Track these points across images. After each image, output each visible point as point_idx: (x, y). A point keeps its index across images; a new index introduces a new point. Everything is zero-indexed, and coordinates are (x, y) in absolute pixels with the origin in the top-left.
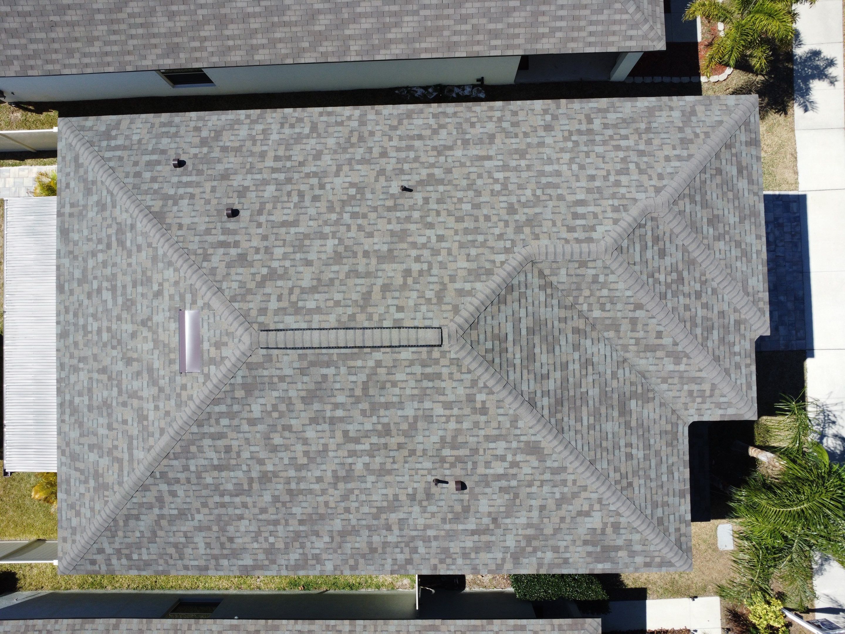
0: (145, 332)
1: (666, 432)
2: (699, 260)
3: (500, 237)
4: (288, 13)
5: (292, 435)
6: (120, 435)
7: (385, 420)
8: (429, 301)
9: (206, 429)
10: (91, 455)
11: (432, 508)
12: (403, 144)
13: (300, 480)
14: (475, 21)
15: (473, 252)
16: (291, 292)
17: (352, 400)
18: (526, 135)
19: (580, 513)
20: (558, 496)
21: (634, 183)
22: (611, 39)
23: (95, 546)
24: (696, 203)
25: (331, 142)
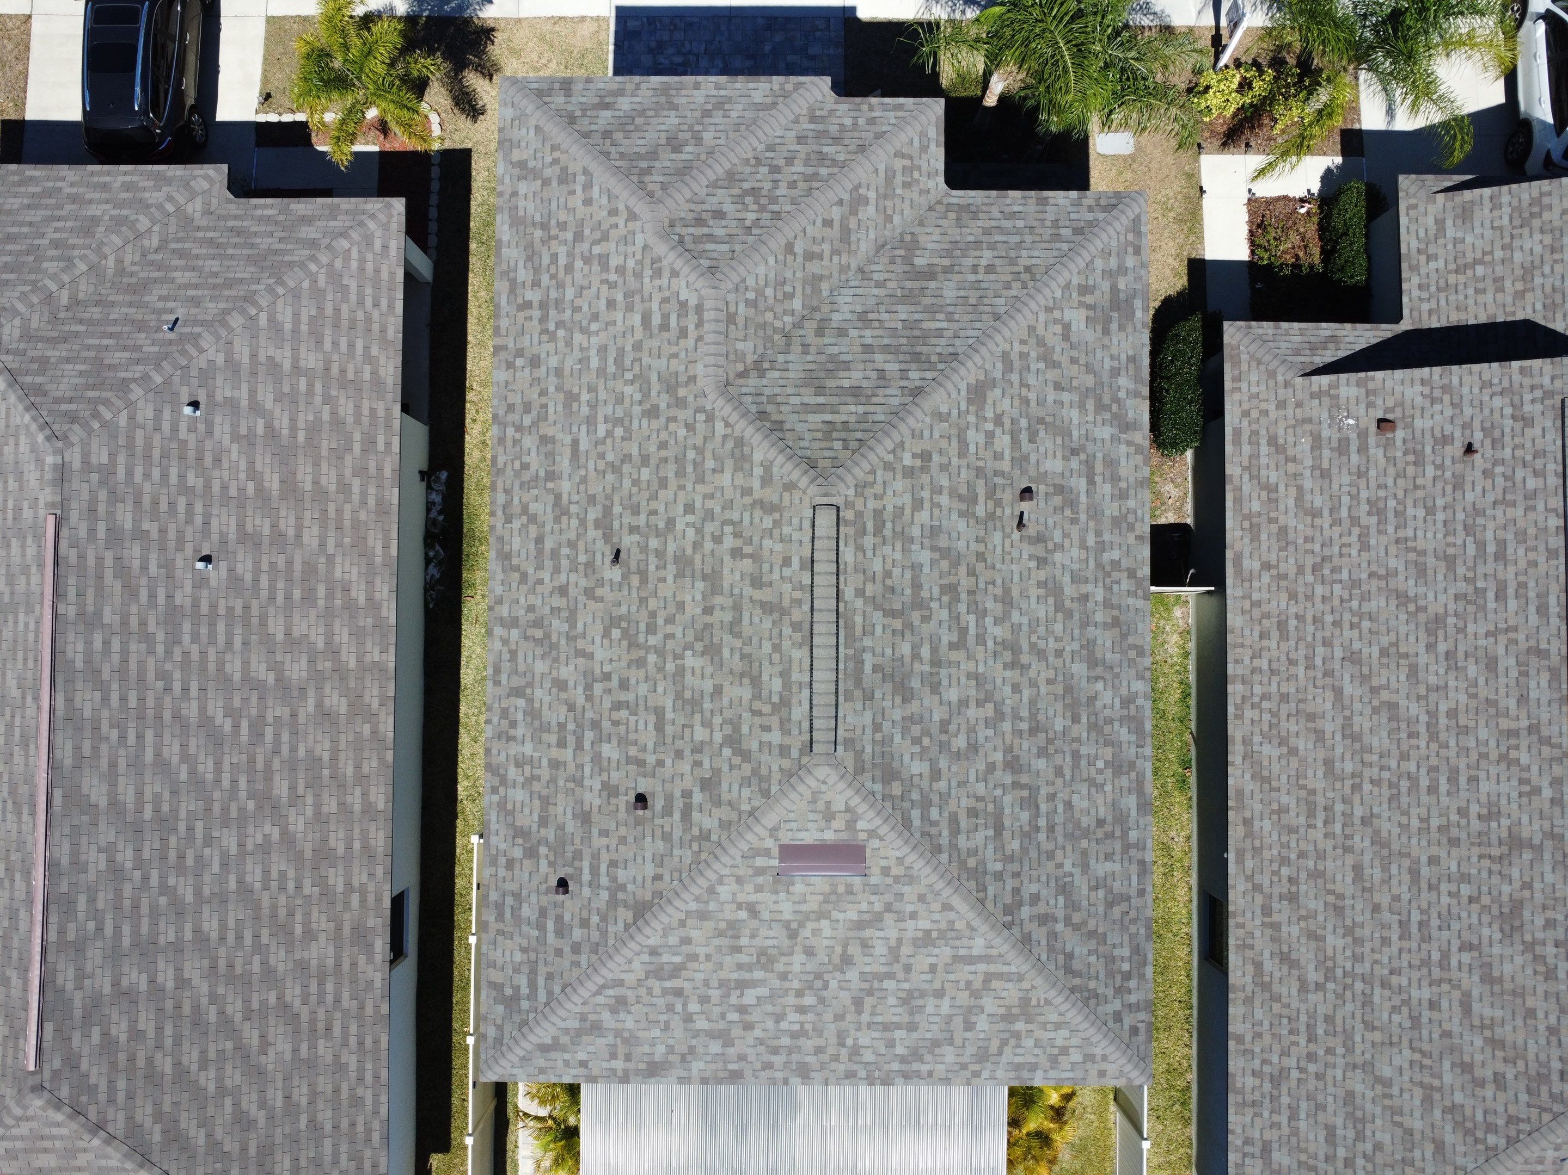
0: (806, 932)
1: (958, 219)
2: (728, 166)
3: (690, 428)
4: (318, 752)
5: (955, 720)
6: (952, 977)
7: (936, 591)
8: (776, 523)
9: (944, 841)
10: (979, 1026)
11: (1057, 536)
12: (548, 563)
13: (1016, 717)
14: (348, 472)
15: (710, 464)
16: (759, 713)
17: (908, 634)
18: (543, 393)
19: (1066, 336)
20: (1041, 365)
21: (622, 248)
22: (385, 275)
23: (1110, 1024)
24: (650, 168)
25: (540, 667)
